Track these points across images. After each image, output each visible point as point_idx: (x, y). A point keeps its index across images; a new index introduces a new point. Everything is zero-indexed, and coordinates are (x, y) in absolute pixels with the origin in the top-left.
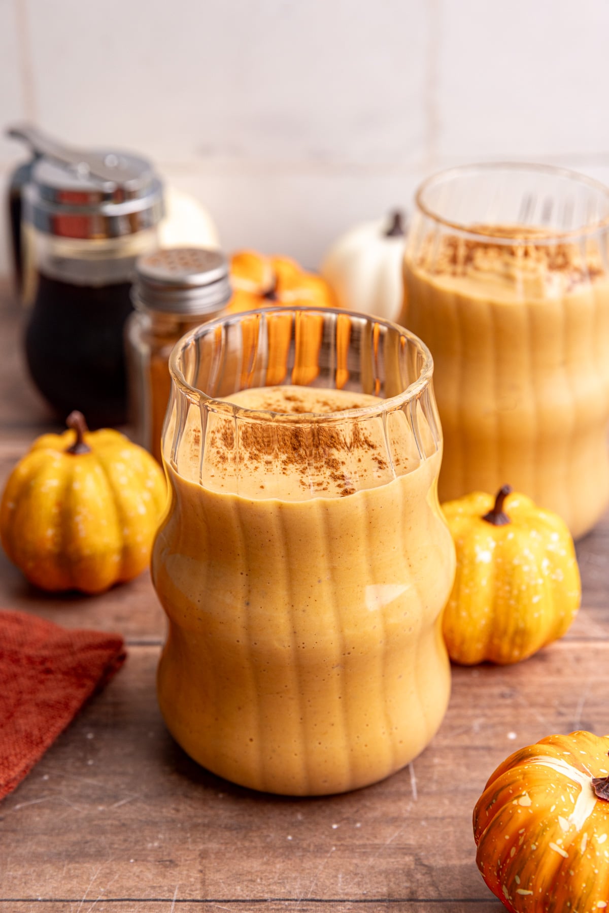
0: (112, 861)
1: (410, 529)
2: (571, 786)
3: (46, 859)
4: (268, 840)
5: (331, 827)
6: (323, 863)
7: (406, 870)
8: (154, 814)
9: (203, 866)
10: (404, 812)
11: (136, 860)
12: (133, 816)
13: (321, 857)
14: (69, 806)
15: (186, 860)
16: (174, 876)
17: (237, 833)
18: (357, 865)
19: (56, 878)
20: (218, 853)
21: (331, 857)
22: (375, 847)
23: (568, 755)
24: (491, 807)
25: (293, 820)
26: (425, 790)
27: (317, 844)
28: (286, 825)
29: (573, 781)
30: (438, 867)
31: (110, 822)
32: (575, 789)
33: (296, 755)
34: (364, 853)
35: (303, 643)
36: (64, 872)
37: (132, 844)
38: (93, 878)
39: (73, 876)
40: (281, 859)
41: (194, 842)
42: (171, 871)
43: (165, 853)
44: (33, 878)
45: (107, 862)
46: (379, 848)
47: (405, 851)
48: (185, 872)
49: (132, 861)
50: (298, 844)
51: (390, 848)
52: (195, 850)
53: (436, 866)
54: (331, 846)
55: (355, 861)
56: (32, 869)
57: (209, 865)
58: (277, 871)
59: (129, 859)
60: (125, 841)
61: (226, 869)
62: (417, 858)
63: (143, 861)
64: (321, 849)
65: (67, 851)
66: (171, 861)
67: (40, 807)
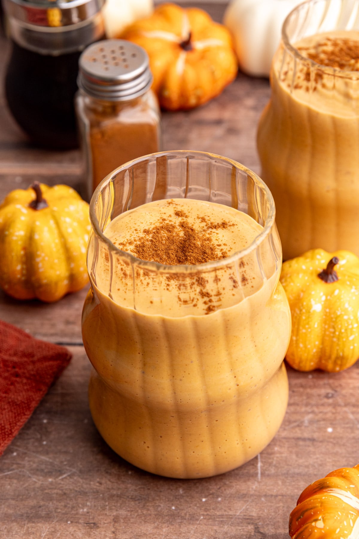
0: (56, 522)
1: (256, 324)
2: (352, 512)
3: (13, 519)
4: (159, 509)
5: (201, 500)
6: (194, 529)
7: (248, 536)
8: (85, 486)
9: (115, 528)
10: (250, 489)
11: (72, 522)
12: (71, 487)
13: (193, 524)
14: (30, 477)
15: (105, 523)
16: (95, 535)
17: (139, 503)
18: (216, 531)
19: (19, 534)
20: (126, 518)
21: (199, 524)
22: (230, 517)
23: (353, 488)
24: (299, 520)
25: (177, 494)
26: (267, 472)
27: (191, 513)
28: (172, 498)
29: (354, 508)
30: (270, 534)
31: (56, 491)
32: (355, 515)
33: (178, 458)
34: (222, 521)
35: (181, 400)
36: (25, 529)
37: (70, 509)
38: (43, 535)
39: (31, 533)
40: (166, 525)
41: (111, 509)
42: (94, 532)
43: (91, 517)
44: (5, 533)
45: (53, 523)
46: (232, 518)
47: (249, 520)
48: (103, 533)
49: (69, 522)
50: (179, 513)
51: (239, 518)
52: (110, 515)
53: (268, 534)
54: (200, 515)
55: (215, 528)
56: (4, 526)
57: (119, 528)
58: (164, 534)
59: (67, 521)
60: (65, 506)
61: (130, 531)
62: (256, 526)
63: (76, 523)
64: (193, 517)
65: (27, 513)
66: (94, 524)
67: (10, 478)
